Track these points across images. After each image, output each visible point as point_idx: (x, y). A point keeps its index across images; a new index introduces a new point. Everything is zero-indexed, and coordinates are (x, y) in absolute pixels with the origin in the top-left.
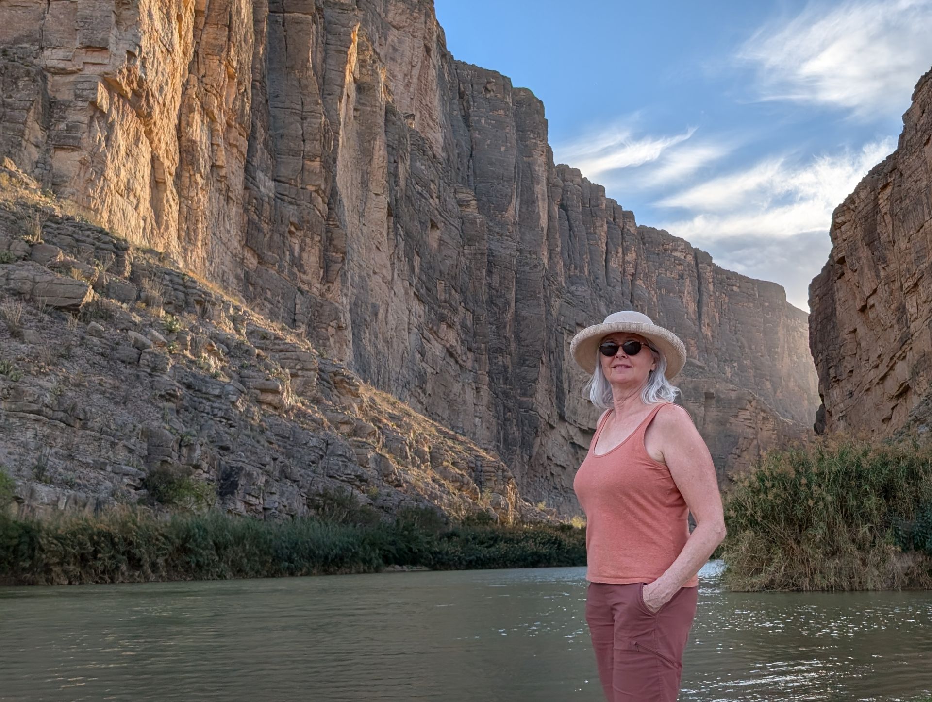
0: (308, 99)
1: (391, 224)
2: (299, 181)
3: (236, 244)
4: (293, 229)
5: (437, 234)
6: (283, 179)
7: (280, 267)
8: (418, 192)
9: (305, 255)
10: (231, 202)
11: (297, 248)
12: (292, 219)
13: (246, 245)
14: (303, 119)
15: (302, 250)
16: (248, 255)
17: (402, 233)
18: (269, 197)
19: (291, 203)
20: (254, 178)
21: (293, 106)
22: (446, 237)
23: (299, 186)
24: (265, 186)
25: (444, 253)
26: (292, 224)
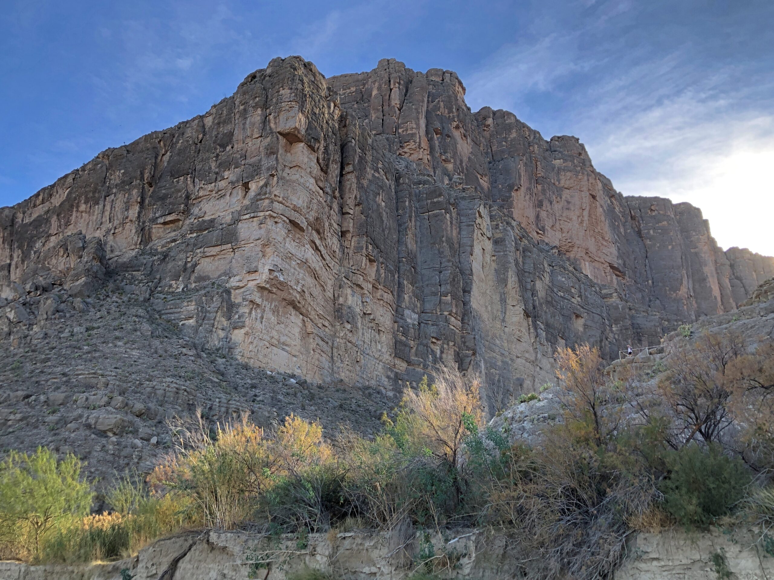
0: (444, 260)
1: (530, 323)
2: (438, 310)
3: (388, 357)
4: (434, 340)
5: (581, 321)
6: (428, 311)
7: (424, 366)
8: (561, 297)
9: (444, 356)
10: (381, 333)
11: (438, 352)
12: (432, 335)
13: (395, 356)
14: (440, 272)
15: (442, 352)
16: (398, 362)
17: (543, 327)
18: (414, 325)
19: (433, 325)
20: (403, 315)
21: (434, 266)
22: (589, 323)
23: (439, 313)
24: (411, 319)
25: (588, 334)
26: (433, 337)
